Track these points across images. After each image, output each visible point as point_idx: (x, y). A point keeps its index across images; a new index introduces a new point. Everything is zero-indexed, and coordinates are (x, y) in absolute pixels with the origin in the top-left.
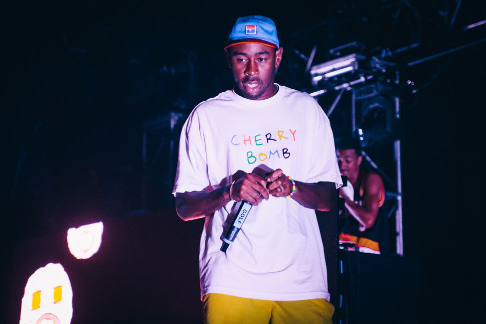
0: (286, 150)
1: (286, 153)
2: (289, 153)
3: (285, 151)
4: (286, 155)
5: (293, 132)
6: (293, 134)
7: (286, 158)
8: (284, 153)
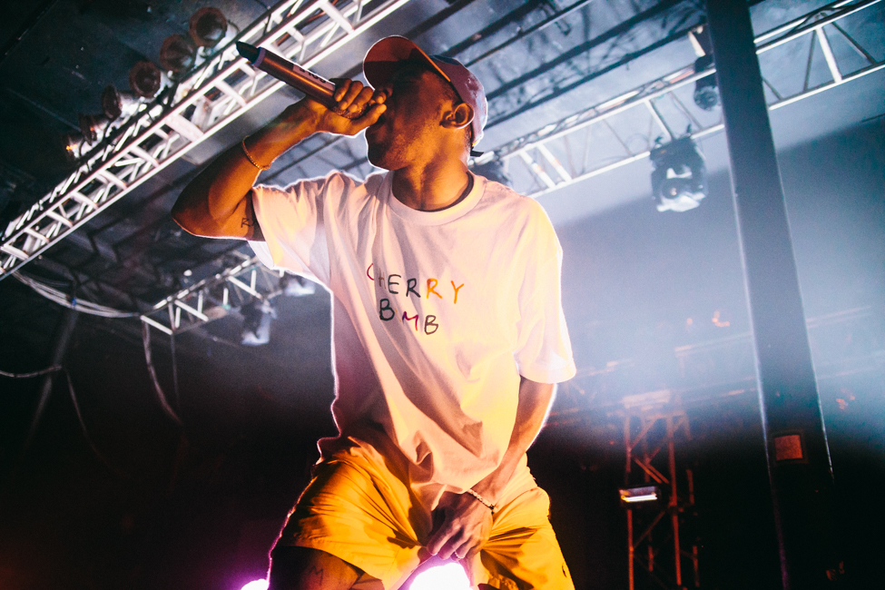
0: (432, 318)
1: (431, 324)
2: (437, 325)
3: (430, 320)
4: (430, 329)
5: (456, 287)
6: (456, 290)
7: (428, 334)
8: (427, 324)
